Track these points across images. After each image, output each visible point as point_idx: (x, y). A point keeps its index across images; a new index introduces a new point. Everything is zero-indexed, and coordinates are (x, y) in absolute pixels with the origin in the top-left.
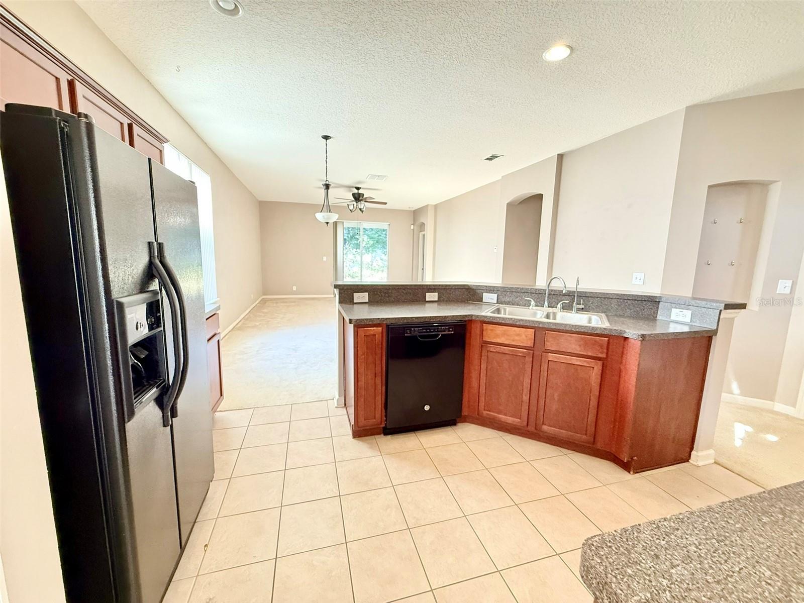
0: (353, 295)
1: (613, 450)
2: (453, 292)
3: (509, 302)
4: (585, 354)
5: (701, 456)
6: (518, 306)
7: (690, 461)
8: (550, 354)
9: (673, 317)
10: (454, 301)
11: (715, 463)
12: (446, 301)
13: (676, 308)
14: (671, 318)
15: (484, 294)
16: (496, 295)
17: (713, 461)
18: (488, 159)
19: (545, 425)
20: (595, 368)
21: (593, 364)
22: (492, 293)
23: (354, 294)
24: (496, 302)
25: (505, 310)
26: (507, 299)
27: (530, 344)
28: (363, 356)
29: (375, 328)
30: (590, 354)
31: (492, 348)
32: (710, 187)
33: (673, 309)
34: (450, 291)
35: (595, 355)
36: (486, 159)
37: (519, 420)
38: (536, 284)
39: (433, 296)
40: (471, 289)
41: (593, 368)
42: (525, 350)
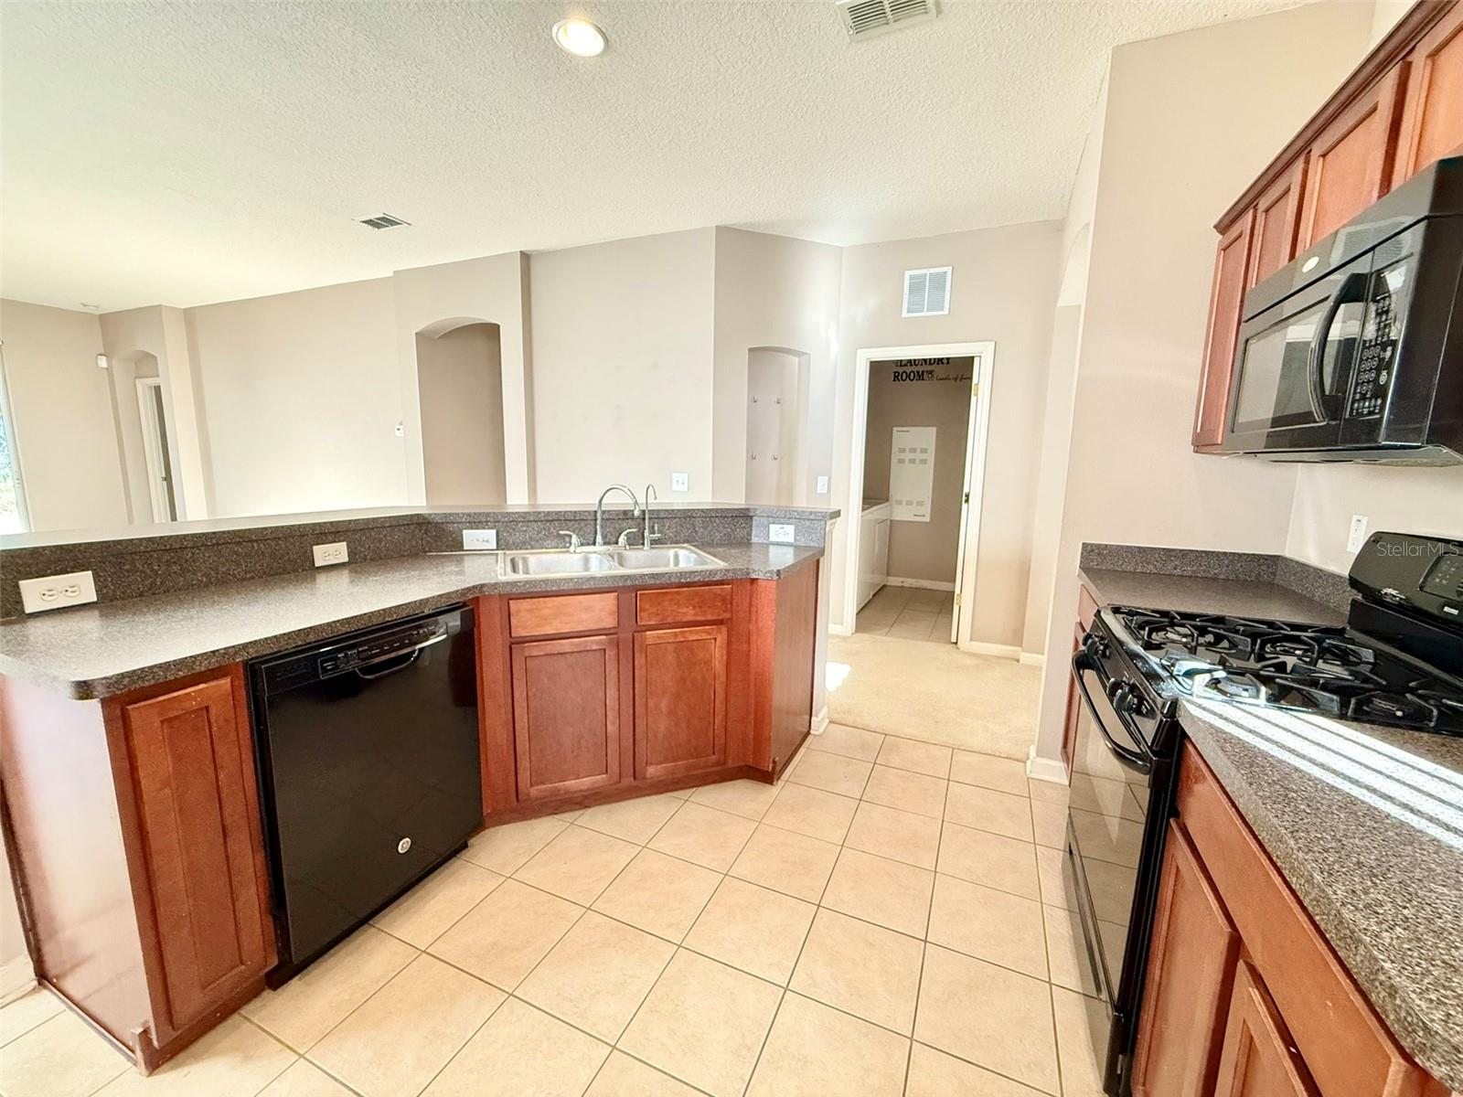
0: (18, 586)
1: (750, 761)
2: (385, 536)
3: (524, 543)
4: (703, 619)
5: (819, 723)
6: (544, 550)
7: (811, 732)
8: (648, 633)
9: (773, 538)
10: (392, 557)
11: (830, 722)
12: (372, 560)
13: (774, 523)
14: (771, 539)
15: (465, 532)
16: (494, 531)
17: (828, 720)
18: (369, 222)
19: (652, 764)
20: (718, 640)
21: (715, 631)
22: (484, 528)
23: (22, 583)
24: (495, 548)
25: (525, 560)
26: (518, 537)
27: (610, 622)
28: (168, 791)
29: (201, 686)
30: (709, 617)
31: (535, 650)
32: (750, 350)
33: (771, 526)
34: (379, 533)
35: (714, 618)
36: (363, 222)
37: (604, 776)
38: (508, 503)
39: (334, 552)
40: (429, 523)
41: (715, 639)
42: (604, 637)
